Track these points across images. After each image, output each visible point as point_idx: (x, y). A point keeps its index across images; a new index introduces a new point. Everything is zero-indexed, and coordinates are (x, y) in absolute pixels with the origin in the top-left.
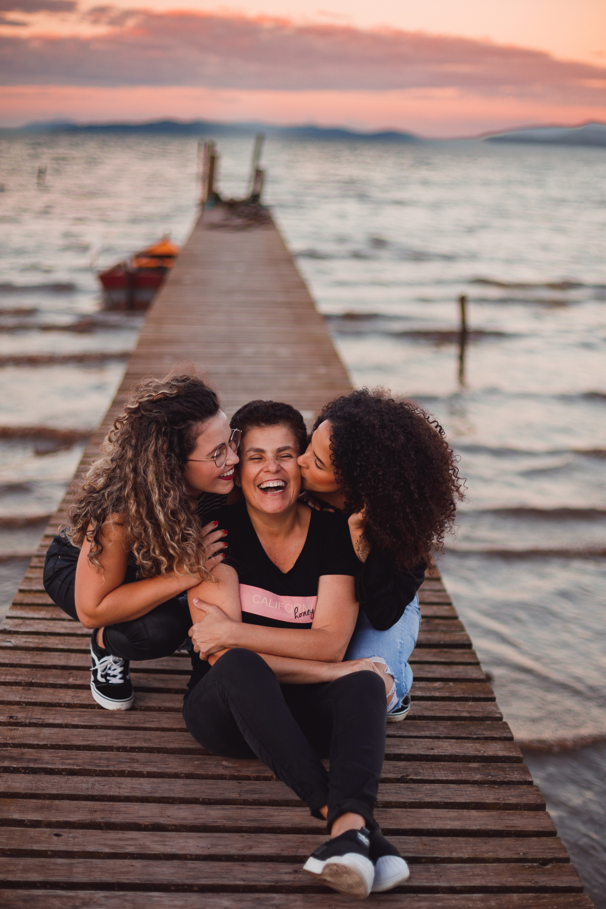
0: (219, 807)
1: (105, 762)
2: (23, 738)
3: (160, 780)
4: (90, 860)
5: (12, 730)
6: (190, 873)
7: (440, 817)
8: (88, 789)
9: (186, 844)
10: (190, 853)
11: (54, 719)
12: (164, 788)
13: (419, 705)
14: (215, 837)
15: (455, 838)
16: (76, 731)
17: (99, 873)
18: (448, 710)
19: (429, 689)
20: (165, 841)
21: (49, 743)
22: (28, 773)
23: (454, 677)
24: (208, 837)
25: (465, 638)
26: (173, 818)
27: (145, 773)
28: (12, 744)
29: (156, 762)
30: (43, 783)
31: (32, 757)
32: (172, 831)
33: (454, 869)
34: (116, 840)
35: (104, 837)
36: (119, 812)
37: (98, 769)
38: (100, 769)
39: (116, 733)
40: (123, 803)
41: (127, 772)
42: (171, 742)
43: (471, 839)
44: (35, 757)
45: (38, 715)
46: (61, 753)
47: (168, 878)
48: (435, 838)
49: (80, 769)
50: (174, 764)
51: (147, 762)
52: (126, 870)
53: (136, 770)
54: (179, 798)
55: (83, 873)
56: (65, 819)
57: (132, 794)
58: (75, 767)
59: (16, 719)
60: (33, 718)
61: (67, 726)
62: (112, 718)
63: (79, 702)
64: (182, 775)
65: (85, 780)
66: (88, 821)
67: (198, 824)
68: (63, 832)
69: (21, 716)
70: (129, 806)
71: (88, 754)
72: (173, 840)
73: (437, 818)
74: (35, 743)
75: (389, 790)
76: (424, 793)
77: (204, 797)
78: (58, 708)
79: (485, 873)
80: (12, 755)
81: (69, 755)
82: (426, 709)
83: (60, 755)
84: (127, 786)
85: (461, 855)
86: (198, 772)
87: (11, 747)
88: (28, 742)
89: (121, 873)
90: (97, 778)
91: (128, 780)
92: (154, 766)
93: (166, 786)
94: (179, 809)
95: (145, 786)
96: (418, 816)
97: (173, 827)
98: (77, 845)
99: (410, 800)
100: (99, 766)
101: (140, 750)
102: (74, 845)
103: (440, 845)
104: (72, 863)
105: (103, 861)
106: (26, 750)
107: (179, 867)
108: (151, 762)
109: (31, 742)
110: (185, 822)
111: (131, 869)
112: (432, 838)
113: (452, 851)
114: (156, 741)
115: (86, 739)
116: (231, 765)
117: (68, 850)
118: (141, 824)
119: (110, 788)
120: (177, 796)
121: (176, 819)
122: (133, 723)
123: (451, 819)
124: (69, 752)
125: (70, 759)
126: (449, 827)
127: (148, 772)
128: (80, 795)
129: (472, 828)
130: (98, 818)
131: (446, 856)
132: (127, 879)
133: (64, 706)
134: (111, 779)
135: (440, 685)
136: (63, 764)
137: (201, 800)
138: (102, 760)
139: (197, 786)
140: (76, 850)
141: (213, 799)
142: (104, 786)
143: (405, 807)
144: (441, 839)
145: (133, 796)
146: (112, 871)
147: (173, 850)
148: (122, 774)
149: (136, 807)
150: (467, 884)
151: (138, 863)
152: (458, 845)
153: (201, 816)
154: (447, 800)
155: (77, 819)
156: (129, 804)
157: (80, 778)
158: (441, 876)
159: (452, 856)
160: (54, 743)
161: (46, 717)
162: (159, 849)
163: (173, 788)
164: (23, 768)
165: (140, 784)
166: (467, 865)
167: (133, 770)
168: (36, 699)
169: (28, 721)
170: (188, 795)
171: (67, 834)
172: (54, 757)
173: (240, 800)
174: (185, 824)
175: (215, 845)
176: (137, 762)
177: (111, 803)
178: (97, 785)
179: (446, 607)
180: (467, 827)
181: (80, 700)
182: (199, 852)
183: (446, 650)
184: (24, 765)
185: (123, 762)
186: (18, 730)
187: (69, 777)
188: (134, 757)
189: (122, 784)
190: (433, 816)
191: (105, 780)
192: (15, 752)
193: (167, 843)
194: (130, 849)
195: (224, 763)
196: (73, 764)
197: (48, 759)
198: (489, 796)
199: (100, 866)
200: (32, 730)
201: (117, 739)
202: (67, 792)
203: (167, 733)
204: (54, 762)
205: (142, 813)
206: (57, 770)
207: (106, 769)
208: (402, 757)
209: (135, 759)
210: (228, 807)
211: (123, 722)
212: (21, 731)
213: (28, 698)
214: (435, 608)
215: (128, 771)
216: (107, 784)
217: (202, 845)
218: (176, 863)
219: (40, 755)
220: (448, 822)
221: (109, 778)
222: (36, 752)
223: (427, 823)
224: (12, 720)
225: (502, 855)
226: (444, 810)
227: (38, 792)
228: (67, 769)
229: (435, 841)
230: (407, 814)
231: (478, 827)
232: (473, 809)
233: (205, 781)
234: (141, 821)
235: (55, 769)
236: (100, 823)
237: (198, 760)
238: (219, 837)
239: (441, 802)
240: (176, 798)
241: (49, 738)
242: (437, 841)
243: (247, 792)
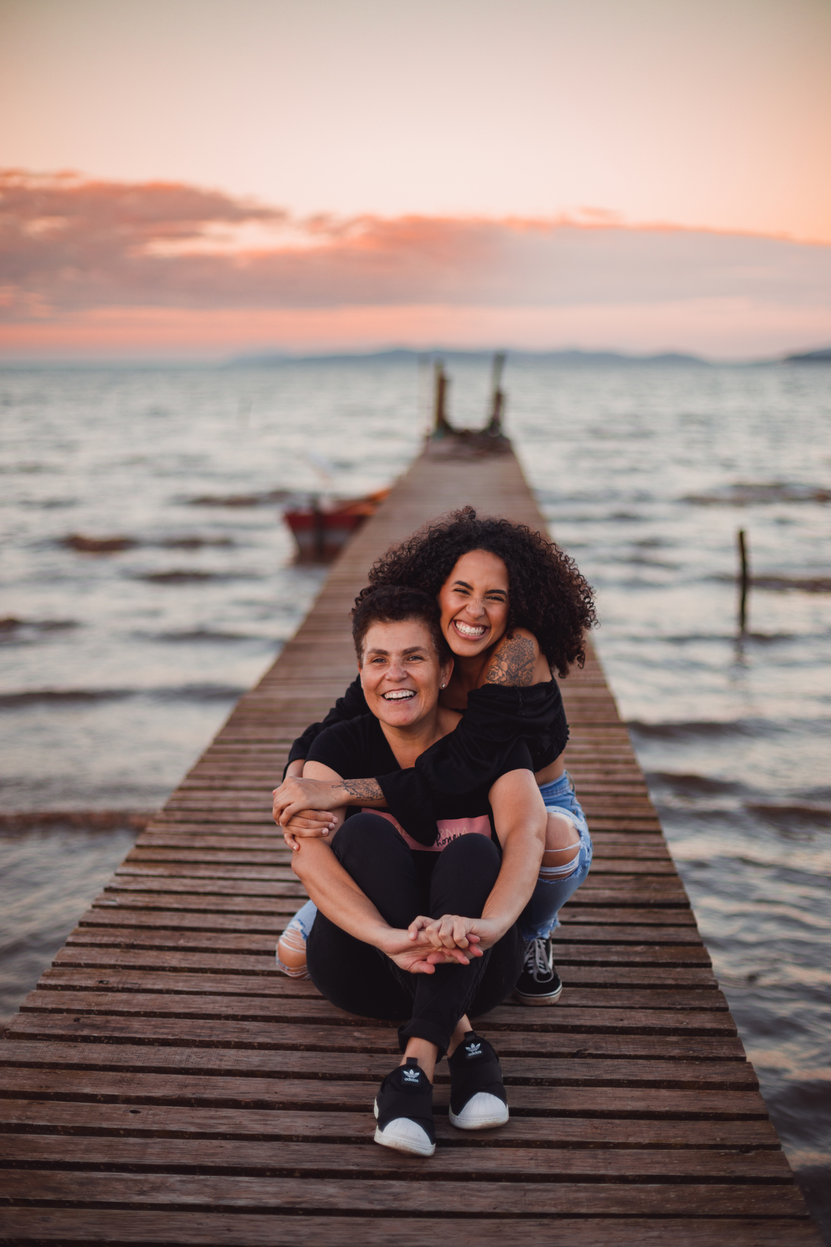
0: (341, 1083)
1: (208, 1032)
2: (111, 1004)
3: (273, 1052)
4: (170, 1140)
5: (99, 995)
6: (291, 1157)
7: (620, 1097)
8: (181, 1061)
9: (293, 1124)
10: (296, 1133)
11: (154, 984)
12: (276, 1061)
13: (612, 972)
14: (330, 1116)
15: (635, 1121)
16: (177, 997)
17: (179, 1155)
18: (648, 977)
19: (628, 954)
20: (266, 1120)
21: (142, 1010)
22: (112, 1043)
23: (662, 940)
24: (321, 1116)
25: (682, 896)
26: (282, 1095)
27: (256, 1044)
28: (97, 1011)
29: (270, 1032)
30: (126, 1054)
31: (118, 1026)
32: (279, 1109)
33: (629, 1155)
34: (206, 1118)
35: (192, 1115)
36: (215, 1087)
37: (197, 1039)
38: (200, 1039)
39: (226, 999)
40: (222, 1077)
41: (233, 1043)
42: (293, 1010)
43: (656, 1122)
44: (122, 1026)
45: (134, 979)
46: (154, 1021)
47: (264, 1161)
48: (610, 1121)
49: (175, 1039)
50: (292, 1034)
51: (259, 1032)
52: (212, 1151)
53: (244, 1041)
54: (293, 1072)
55: (158, 1154)
56: (147, 1094)
57: (235, 1068)
58: (170, 1037)
59: (107, 984)
60: (127, 983)
61: (168, 992)
62: (225, 983)
63: (187, 966)
64: (302, 1048)
65: (179, 1052)
66: (175, 1097)
67: (311, 1102)
68: (142, 1108)
69: (113, 980)
70: (229, 1080)
71: (188, 1023)
72: (277, 1119)
73: (615, 1098)
74: (125, 1010)
75: (560, 1065)
76: (603, 1070)
77: (324, 1071)
78: (160, 973)
79: (667, 1160)
80: (95, 1022)
81: (164, 1023)
82: (621, 975)
83: (153, 1023)
84: (230, 1058)
85: (640, 1140)
86: (322, 1044)
87: (95, 1014)
88: (116, 1009)
89: (204, 1155)
90: (195, 1050)
91: (233, 1052)
92: (268, 1037)
93: (279, 1059)
94: (290, 1084)
95: (253, 1059)
96: (592, 1095)
97: (281, 1105)
98: (156, 1124)
99: (585, 1077)
100: (199, 1036)
101: (254, 1018)
102: (154, 1122)
103: (615, 1128)
104: (147, 1144)
105: (186, 1141)
106: (114, 1017)
107: (279, 1149)
108: (264, 1032)
109: (120, 1009)
110: (295, 1099)
111: (219, 1150)
112: (606, 1121)
113: (630, 1135)
114: (276, 1009)
115: (188, 1006)
116: (363, 1036)
117: (145, 1128)
118: (241, 1101)
119: (209, 1060)
120: (290, 1070)
121: (286, 1095)
122: (250, 989)
123: (632, 1098)
124: (165, 1020)
125: (165, 1028)
126: (629, 1108)
127: (259, 1043)
128: (170, 1068)
129: (659, 1109)
130: (189, 1093)
131: (620, 1141)
132: (212, 1162)
133: (170, 971)
134: (213, 1051)
135: (642, 949)
136: (154, 1033)
137: (320, 1075)
138: (203, 1030)
139: (318, 1060)
140: (154, 1129)
141: (335, 1074)
142: (202, 1058)
143: (578, 1085)
144: (617, 1121)
145: (236, 1070)
146: (195, 1153)
147: (276, 1130)
148: (227, 1045)
149: (238, 1082)
150: (643, 1172)
151: (229, 1145)
152: (637, 1129)
153: (316, 1093)
154: (631, 1078)
155: (162, 1094)
156: (228, 1079)
157: (174, 1049)
158: (610, 1163)
159: (628, 1141)
160: (148, 1010)
161: (144, 981)
162: (258, 1128)
163: (287, 1060)
164: (106, 1037)
165: (247, 1057)
166: (645, 1151)
167: (240, 1040)
168: (135, 962)
169: (120, 986)
170: (305, 1070)
171: (147, 1112)
172: (146, 1025)
173: (369, 1075)
174: (295, 1102)
175: (329, 1125)
176: (248, 1032)
177: (207, 1077)
178: (193, 1057)
179: (664, 863)
180: (653, 1108)
181: (189, 964)
182: (307, 1133)
183: (656, 910)
184: (107, 1034)
185: (230, 1031)
186: (106, 995)
187: (161, 1048)
188: (244, 1026)
189: (224, 1056)
190: (611, 1096)
191: (204, 1052)
192: (99, 1019)
193: (269, 1122)
194: (222, 1129)
195: (356, 1034)
196: (168, 1034)
197: (138, 1027)
198: (686, 1073)
199: (181, 1147)
200: (124, 996)
201: (227, 1007)
202: (155, 1064)
203: (290, 1001)
204: (145, 1031)
205: (243, 1089)
206: (147, 1040)
207: (207, 1039)
208: (583, 1029)
209: (245, 1029)
210: (352, 1083)
211: (238, 988)
212: (110, 996)
213: (125, 961)
214: (649, 864)
215: (235, 1042)
216: (205, 1056)
217: (313, 1125)
218: (276, 1144)
219: (128, 1023)
220: (630, 1103)
221: (210, 1049)
222: (124, 1020)
223: (601, 1104)
224: (101, 985)
225: (693, 1140)
226: (626, 1089)
227: (120, 1064)
228: (159, 1039)
229: (609, 1123)
230: (578, 1093)
231: (667, 1109)
232: (664, 1088)
233: (328, 1054)
234: (240, 1097)
235: (144, 1038)
236: (190, 1099)
237: (324, 1030)
238: (335, 1117)
239: (623, 1080)
240: (290, 1072)
241: (143, 1005)
242: (612, 1124)
243: (379, 1067)
